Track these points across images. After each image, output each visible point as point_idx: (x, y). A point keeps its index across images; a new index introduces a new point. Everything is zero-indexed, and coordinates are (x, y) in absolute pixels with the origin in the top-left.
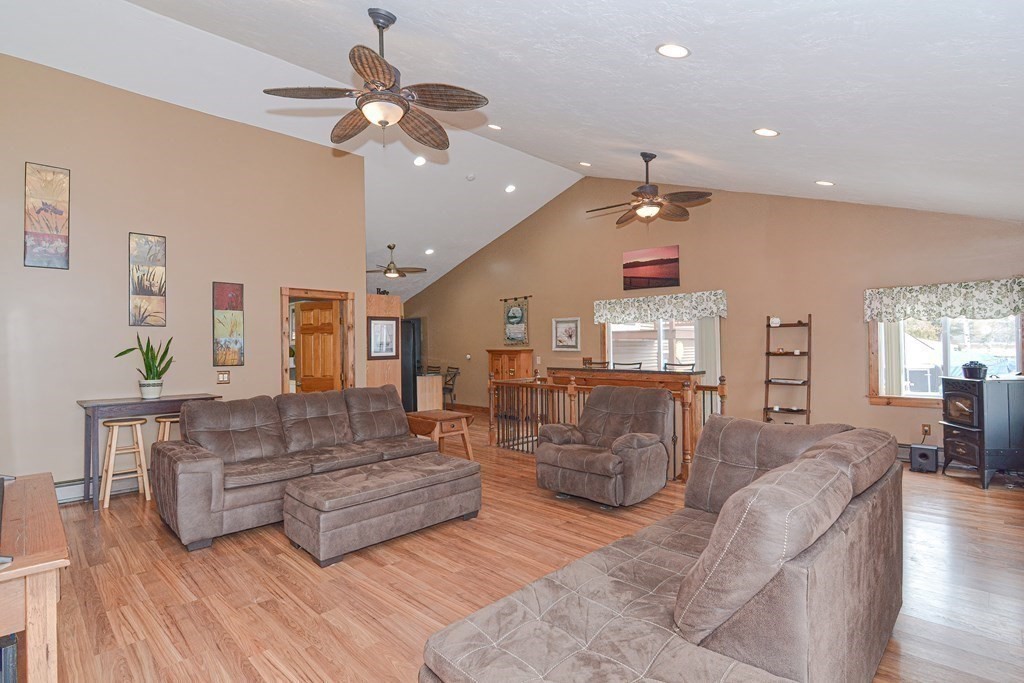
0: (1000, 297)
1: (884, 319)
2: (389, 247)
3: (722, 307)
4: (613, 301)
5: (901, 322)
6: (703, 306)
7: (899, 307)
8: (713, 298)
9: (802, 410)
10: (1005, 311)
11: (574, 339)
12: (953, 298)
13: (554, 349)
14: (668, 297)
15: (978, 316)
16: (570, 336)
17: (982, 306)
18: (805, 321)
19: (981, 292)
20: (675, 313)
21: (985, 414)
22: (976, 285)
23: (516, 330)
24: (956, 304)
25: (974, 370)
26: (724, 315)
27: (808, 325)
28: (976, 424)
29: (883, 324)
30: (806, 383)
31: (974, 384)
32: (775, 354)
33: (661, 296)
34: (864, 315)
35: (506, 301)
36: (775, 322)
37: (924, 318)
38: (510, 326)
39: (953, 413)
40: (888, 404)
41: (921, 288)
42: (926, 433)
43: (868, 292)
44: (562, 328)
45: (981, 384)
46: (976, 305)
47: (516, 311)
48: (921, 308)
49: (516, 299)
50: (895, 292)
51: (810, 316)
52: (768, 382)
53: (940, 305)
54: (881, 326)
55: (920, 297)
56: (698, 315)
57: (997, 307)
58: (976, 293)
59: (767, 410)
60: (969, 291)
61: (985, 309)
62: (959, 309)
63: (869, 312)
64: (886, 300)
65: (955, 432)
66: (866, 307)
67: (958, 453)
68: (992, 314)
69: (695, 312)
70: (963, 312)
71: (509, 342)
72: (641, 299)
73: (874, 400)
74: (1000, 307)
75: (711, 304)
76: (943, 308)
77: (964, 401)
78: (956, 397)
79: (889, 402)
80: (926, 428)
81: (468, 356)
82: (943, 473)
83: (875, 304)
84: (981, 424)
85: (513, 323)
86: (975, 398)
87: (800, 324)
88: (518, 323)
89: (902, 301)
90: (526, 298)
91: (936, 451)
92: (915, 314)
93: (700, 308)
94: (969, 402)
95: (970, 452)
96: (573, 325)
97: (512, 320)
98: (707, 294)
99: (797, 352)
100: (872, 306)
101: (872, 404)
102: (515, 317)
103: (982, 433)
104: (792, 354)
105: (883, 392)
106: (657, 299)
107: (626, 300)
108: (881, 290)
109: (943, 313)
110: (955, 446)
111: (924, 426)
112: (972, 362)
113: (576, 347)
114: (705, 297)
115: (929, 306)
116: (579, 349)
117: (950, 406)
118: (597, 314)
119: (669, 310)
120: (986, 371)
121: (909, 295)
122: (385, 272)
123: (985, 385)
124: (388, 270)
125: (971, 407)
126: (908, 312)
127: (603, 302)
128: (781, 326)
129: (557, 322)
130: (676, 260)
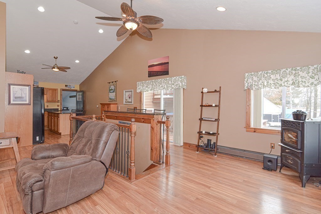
0: (313, 75)
1: (254, 88)
2: (55, 58)
3: (184, 83)
4: (143, 82)
5: (262, 90)
6: (176, 83)
7: (261, 81)
8: (180, 79)
9: (215, 133)
10: (316, 82)
11: (131, 99)
12: (288, 76)
13: (124, 103)
14: (163, 80)
15: (301, 85)
16: (130, 98)
17: (304, 80)
18: (218, 90)
19: (303, 72)
20: (165, 87)
21: (305, 142)
22: (300, 68)
23: (112, 95)
24: (290, 79)
25: (298, 116)
26: (185, 87)
27: (219, 92)
28: (299, 147)
29: (253, 91)
30: (217, 120)
31: (299, 123)
32: (204, 106)
33: (161, 80)
34: (244, 86)
35: (109, 83)
36: (205, 90)
37: (273, 87)
38: (110, 93)
39: (286, 139)
40: (255, 132)
41: (272, 72)
42: (272, 147)
43: (246, 74)
44: (127, 94)
45: (303, 124)
46: (300, 80)
47: (112, 87)
48: (272, 82)
49: (113, 82)
50: (259, 74)
51: (220, 87)
52: (201, 119)
53: (281, 80)
54: (252, 92)
55: (272, 76)
56: (174, 88)
57: (312, 80)
58: (300, 73)
59: (200, 133)
60: (297, 72)
61: (305, 82)
62: (291, 82)
63: (246, 85)
64: (255, 78)
65: (287, 151)
66: (245, 82)
67: (288, 162)
68: (309, 84)
69: (173, 86)
70: (293, 84)
71: (110, 100)
72: (153, 81)
73: (248, 129)
74: (313, 80)
75: (179, 82)
76: (283, 82)
77: (293, 133)
78: (288, 130)
79: (255, 130)
80: (272, 145)
81: (98, 106)
82: (280, 171)
83: (250, 80)
84: (302, 148)
85: (111, 92)
86: (299, 132)
87: (216, 91)
88: (113, 92)
89: (263, 78)
90: (116, 82)
91: (277, 159)
92: (269, 85)
93: (175, 84)
94: (296, 134)
95: (295, 163)
96: (131, 93)
97: (111, 91)
98: (178, 77)
99: (214, 105)
100: (248, 82)
101: (247, 131)
102: (112, 90)
103: (302, 154)
104: (211, 106)
105: (252, 126)
106: (159, 80)
107: (148, 81)
108: (253, 73)
109: (283, 84)
110: (287, 158)
111: (271, 144)
112: (298, 111)
113: (131, 102)
114: (177, 79)
115: (276, 81)
116: (133, 104)
117: (285, 135)
118: (138, 88)
119: (163, 86)
120: (306, 116)
121: (266, 76)
122: (52, 69)
123: (305, 124)
124: (54, 68)
125: (297, 137)
126: (265, 84)
127: (140, 82)
128: (208, 92)
129: (126, 92)
130: (168, 63)
